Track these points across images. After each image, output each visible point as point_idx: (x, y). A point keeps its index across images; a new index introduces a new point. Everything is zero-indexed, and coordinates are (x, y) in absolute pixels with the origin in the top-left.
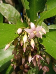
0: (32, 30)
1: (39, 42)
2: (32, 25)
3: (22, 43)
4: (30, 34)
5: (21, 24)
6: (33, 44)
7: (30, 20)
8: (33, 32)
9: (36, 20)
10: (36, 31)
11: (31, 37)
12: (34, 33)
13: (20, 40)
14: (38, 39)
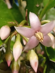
0: (34, 31)
1: (48, 55)
2: (33, 18)
3: (9, 59)
4: (28, 39)
5: (7, 12)
6: (36, 63)
7: (27, 3)
8: (35, 35)
9: (39, 4)
10: (43, 33)
11: (30, 46)
12: (37, 38)
13: (5, 51)
14: (46, 48)
